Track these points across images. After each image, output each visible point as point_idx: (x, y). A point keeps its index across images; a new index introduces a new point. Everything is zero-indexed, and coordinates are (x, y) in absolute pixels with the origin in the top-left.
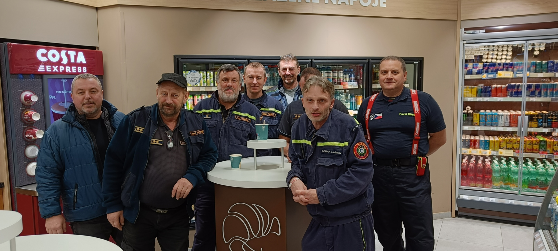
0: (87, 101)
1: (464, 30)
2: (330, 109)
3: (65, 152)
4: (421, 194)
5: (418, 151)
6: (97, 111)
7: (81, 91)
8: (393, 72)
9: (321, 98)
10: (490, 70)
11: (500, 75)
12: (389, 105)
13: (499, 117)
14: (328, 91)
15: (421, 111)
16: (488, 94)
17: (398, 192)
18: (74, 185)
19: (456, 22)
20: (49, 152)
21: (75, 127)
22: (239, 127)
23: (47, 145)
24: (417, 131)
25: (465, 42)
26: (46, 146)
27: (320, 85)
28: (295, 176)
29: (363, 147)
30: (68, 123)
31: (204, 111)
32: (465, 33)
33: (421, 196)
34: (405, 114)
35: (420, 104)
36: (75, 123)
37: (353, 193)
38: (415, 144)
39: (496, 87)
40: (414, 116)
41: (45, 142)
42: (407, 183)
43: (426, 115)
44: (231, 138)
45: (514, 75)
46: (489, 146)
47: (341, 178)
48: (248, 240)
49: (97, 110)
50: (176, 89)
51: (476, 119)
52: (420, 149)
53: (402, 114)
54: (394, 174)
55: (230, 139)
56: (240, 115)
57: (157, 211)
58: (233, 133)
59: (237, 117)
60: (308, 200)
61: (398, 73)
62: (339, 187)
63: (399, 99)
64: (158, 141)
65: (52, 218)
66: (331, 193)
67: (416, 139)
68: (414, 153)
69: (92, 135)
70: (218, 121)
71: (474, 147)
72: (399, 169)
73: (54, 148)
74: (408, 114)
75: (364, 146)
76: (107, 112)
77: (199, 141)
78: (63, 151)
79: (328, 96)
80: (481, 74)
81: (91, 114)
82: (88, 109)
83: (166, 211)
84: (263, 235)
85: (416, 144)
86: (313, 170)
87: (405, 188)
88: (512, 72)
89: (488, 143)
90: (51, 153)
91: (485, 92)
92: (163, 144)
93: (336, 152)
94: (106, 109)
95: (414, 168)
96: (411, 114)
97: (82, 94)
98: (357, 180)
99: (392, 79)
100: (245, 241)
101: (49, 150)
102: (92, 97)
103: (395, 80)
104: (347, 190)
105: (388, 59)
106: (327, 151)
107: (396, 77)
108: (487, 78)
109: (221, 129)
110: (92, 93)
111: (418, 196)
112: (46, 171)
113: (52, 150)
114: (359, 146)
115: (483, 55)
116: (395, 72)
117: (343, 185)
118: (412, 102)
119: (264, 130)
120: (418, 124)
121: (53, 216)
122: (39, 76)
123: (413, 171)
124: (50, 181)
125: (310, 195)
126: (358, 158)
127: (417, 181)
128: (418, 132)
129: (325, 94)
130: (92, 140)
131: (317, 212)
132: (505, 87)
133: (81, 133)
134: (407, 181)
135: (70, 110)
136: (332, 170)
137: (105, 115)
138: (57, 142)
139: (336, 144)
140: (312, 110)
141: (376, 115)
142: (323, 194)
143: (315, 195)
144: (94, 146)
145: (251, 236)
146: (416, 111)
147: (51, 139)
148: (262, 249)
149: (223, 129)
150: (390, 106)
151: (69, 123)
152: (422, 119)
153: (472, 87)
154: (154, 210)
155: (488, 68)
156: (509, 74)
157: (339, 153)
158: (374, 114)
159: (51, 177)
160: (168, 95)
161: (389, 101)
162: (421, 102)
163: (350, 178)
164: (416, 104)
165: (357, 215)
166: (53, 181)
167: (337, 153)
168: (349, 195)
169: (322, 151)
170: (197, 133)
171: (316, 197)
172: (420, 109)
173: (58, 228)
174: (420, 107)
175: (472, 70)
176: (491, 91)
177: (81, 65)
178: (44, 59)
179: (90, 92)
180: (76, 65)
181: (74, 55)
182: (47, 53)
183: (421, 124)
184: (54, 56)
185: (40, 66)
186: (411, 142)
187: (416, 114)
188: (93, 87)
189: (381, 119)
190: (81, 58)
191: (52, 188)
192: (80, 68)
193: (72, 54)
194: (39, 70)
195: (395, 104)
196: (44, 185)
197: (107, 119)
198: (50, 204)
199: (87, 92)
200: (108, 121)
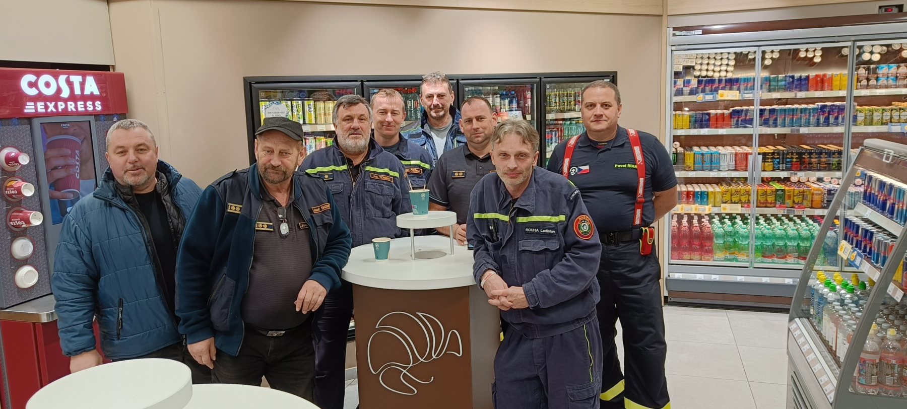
0: (132, 166)
1: (672, 30)
2: (533, 167)
3: (101, 247)
5: (642, 220)
7: (121, 150)
8: (603, 105)
9: (520, 152)
10: (708, 89)
11: (722, 95)
12: (599, 153)
13: (721, 158)
14: (530, 141)
15: (645, 161)
16: (705, 124)
17: (615, 281)
18: (116, 301)
19: (660, 17)
20: (74, 249)
21: (116, 206)
22: (377, 190)
23: (70, 238)
24: (641, 191)
25: (674, 48)
26: (69, 240)
27: (519, 133)
28: (489, 269)
29: (586, 222)
30: (103, 202)
31: (319, 169)
32: (674, 35)
33: (648, 284)
34: (624, 166)
35: (643, 151)
36: (116, 201)
37: (576, 289)
38: (637, 210)
39: (717, 114)
40: (635, 169)
41: (68, 233)
42: (628, 266)
43: (651, 165)
44: (368, 208)
45: (740, 96)
46: (707, 199)
47: (558, 268)
48: (410, 366)
49: (148, 179)
50: (287, 142)
51: (689, 161)
52: (645, 215)
53: (619, 166)
54: (610, 254)
55: (367, 210)
56: (377, 171)
57: (270, 333)
58: (370, 200)
59: (372, 175)
60: (511, 304)
61: (610, 106)
62: (556, 281)
63: (613, 144)
65: (81, 355)
66: (546, 290)
67: (640, 202)
68: (636, 223)
69: (142, 219)
70: (344, 184)
71: (688, 202)
72: (616, 247)
74: (627, 166)
75: (587, 220)
76: (165, 180)
77: (326, 221)
78: (98, 246)
79: (530, 148)
80: (695, 95)
81: (139, 185)
82: (133, 178)
83: (283, 332)
84: (434, 357)
85: (640, 210)
86: (513, 258)
87: (626, 274)
88: (738, 92)
89: (705, 194)
90: (77, 250)
91: (701, 121)
92: (273, 229)
93: (547, 231)
94: (163, 175)
95: (637, 244)
96: (632, 166)
97: (123, 154)
98: (581, 269)
99: (602, 115)
100: (404, 368)
101: (74, 246)
102: (139, 159)
103: (606, 116)
104: (568, 284)
105: (595, 86)
106: (534, 230)
107: (607, 112)
108: (703, 101)
110: (139, 151)
111: (645, 285)
112: (70, 279)
113: (80, 246)
114: (581, 221)
115: (694, 64)
116: (606, 105)
117: (562, 279)
118: (631, 147)
119: (422, 199)
120: (642, 180)
121: (83, 353)
122: (26, 121)
123: (635, 248)
124: (77, 296)
125: (515, 295)
126: (581, 239)
127: (642, 263)
128: (642, 193)
129: (526, 145)
130: (144, 228)
131: (522, 318)
132: (729, 114)
133: (125, 216)
134: (628, 263)
135: (107, 180)
136: (542, 256)
137: (163, 185)
138: (86, 232)
139: (546, 218)
140: (506, 169)
141: (580, 167)
142: (534, 293)
143: (523, 295)
144: (147, 237)
145: (416, 359)
146: (639, 161)
147: (76, 227)
148: (433, 378)
149: (354, 196)
150: (601, 154)
151: (106, 201)
152: (647, 173)
153: (682, 115)
154: (264, 333)
155: (705, 85)
156: (735, 94)
157: (552, 232)
158: (577, 167)
159: (78, 290)
160: (274, 152)
161: (599, 146)
162: (644, 147)
163: (571, 268)
164: (637, 150)
165: (581, 319)
166: (81, 296)
167: (549, 231)
168: (572, 292)
169: (527, 230)
170: (321, 209)
171: (523, 298)
172: (644, 158)
174: (644, 155)
175: (682, 88)
176: (709, 120)
177: (92, 97)
178: (33, 92)
179: (136, 150)
180: (84, 98)
181: (80, 82)
182: (36, 81)
183: (645, 180)
184: (48, 85)
185: (28, 103)
186: (633, 207)
187: (638, 166)
188: (140, 141)
189: (588, 173)
190: (92, 86)
191: (79, 307)
192: (91, 103)
193: (76, 79)
194: (26, 111)
195: (608, 151)
196: (67, 303)
197: (166, 193)
198: (77, 334)
199: (131, 151)
200: (168, 195)
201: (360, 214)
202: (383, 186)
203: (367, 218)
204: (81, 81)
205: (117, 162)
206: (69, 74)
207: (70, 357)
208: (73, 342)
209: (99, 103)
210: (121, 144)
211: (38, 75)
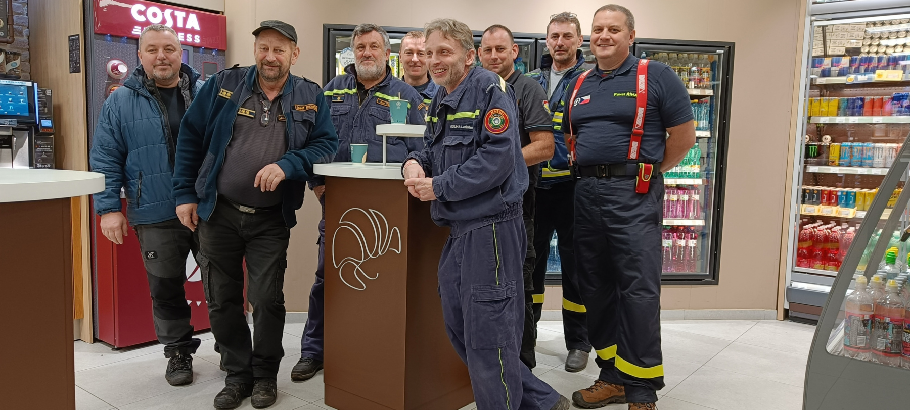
0: (160, 62)
3: (128, 127)
4: (640, 221)
5: (639, 154)
6: (173, 77)
7: (152, 48)
8: (611, 30)
9: (441, 47)
10: (863, 69)
11: (880, 76)
12: (601, 82)
13: (875, 152)
15: (648, 91)
16: (857, 111)
17: (605, 219)
18: (138, 173)
20: (107, 127)
21: (142, 96)
22: (381, 115)
24: (639, 121)
25: (814, 18)
26: (104, 120)
28: (411, 158)
29: (498, 116)
30: (133, 91)
31: (335, 91)
32: (814, 2)
33: (638, 225)
34: (623, 95)
35: (647, 80)
36: (142, 91)
38: (633, 142)
39: (873, 99)
40: (635, 98)
42: (618, 203)
43: (656, 96)
44: (368, 131)
45: (904, 77)
46: (855, 201)
47: (468, 163)
48: (362, 261)
49: (174, 75)
50: (280, 41)
51: (834, 154)
52: (644, 150)
53: (618, 95)
54: (600, 188)
55: (367, 133)
56: (386, 98)
57: (241, 208)
58: (372, 124)
59: (379, 101)
61: (619, 31)
62: (461, 174)
63: (616, 73)
64: (248, 111)
65: (108, 215)
67: (637, 134)
68: (631, 157)
69: (162, 107)
70: (352, 106)
71: (829, 203)
72: (607, 181)
73: (114, 123)
74: (626, 95)
75: (501, 113)
76: (187, 79)
78: (125, 126)
80: (845, 76)
81: (166, 79)
82: (161, 72)
83: (253, 211)
84: (380, 253)
85: (637, 143)
86: (439, 154)
87: (614, 211)
88: (902, 71)
89: (852, 196)
90: (110, 128)
91: (855, 107)
92: (255, 116)
94: (186, 75)
95: (632, 181)
96: (632, 95)
97: (153, 52)
99: (608, 40)
100: (358, 263)
101: (107, 125)
102: (167, 57)
103: (613, 41)
104: (471, 178)
105: (605, 9)
106: (456, 127)
107: (616, 36)
108: (855, 82)
109: (356, 117)
110: (167, 51)
111: (634, 224)
112: (103, 151)
113: (112, 125)
114: (494, 115)
116: (615, 30)
117: (467, 172)
118: (636, 75)
119: (398, 108)
120: (641, 111)
121: (111, 213)
122: (133, 41)
123: (630, 185)
124: (107, 166)
127: (636, 202)
128: (641, 124)
130: (163, 114)
131: (439, 214)
132: (890, 99)
133: (148, 103)
134: (618, 200)
135: (137, 74)
136: (459, 152)
137: (184, 83)
138: (117, 114)
139: (468, 114)
141: (583, 98)
142: (440, 183)
144: (165, 123)
145: (366, 256)
146: (641, 90)
147: (110, 110)
148: (378, 274)
149: (358, 117)
150: (603, 83)
151: (135, 91)
152: (649, 102)
153: (829, 99)
154: (236, 206)
155: (860, 65)
156: (897, 74)
157: (470, 128)
158: (580, 97)
159: (109, 161)
160: (269, 49)
161: (604, 75)
162: (651, 76)
163: (477, 161)
164: (642, 79)
165: (490, 216)
166: (111, 166)
167: (466, 127)
169: (451, 126)
170: (305, 108)
171: (430, 188)
172: (647, 86)
173: (115, 228)
174: (647, 84)
175: (830, 68)
176: (862, 106)
177: (193, 32)
178: (141, 19)
179: (164, 49)
180: (185, 31)
181: (183, 17)
182: (145, 11)
183: (646, 110)
184: (155, 15)
185: (136, 27)
186: (628, 139)
187: (639, 95)
188: (169, 43)
189: (588, 103)
190: (193, 22)
191: (109, 175)
192: (191, 36)
193: (180, 14)
194: (133, 32)
195: (611, 80)
196: (99, 170)
197: (186, 89)
198: (106, 196)
199: (161, 50)
200: (188, 91)
201: (361, 135)
202: (387, 112)
203: (366, 140)
204: (184, 16)
205: (146, 58)
206: (175, 9)
207: (101, 216)
208: (102, 202)
210: (152, 43)
211: (147, 6)
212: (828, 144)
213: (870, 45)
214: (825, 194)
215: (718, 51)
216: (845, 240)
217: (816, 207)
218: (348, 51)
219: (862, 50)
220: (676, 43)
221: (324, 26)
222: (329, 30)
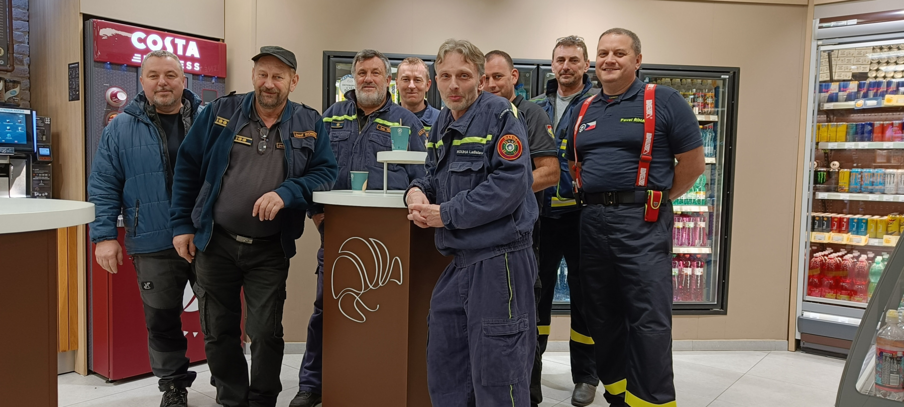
0: (161, 88)
1: (818, 22)
2: (479, 91)
3: (126, 154)
4: (650, 251)
5: (648, 181)
6: (175, 103)
7: (153, 74)
8: (617, 54)
9: (462, 71)
10: (871, 94)
11: (889, 101)
12: (607, 107)
13: (886, 178)
14: (473, 61)
15: (655, 115)
16: (866, 137)
17: (613, 248)
18: (135, 201)
19: (805, 8)
20: (106, 153)
21: (142, 122)
22: (381, 141)
23: (103, 143)
24: (647, 147)
25: (820, 43)
26: (103, 146)
27: (460, 52)
28: (414, 186)
29: (513, 142)
30: (134, 117)
31: (334, 117)
32: (820, 28)
33: (648, 254)
34: (630, 120)
35: (655, 105)
36: (143, 118)
38: (642, 169)
39: (883, 124)
40: (643, 123)
41: (102, 140)
42: (626, 232)
43: (664, 121)
44: (368, 157)
46: (866, 229)
47: (478, 189)
48: (362, 292)
49: (175, 101)
50: (280, 68)
51: (843, 181)
52: (653, 176)
53: (625, 120)
54: (607, 216)
55: (367, 159)
56: (387, 124)
57: (239, 238)
58: (372, 149)
59: (379, 127)
61: (625, 55)
62: (471, 200)
63: (623, 98)
64: (245, 139)
65: (103, 243)
67: (645, 160)
68: (640, 184)
69: (162, 134)
70: (351, 132)
71: (840, 230)
72: (615, 209)
73: (112, 149)
74: (633, 120)
75: (515, 140)
76: (189, 106)
78: (123, 153)
79: (473, 68)
80: (854, 100)
81: (166, 106)
82: (162, 98)
83: (251, 241)
84: (380, 284)
85: (645, 169)
87: (623, 240)
89: (864, 223)
90: (108, 155)
91: (862, 132)
92: (252, 144)
93: (475, 152)
94: (189, 101)
95: (641, 208)
96: (639, 120)
97: (155, 78)
99: (613, 64)
100: (358, 294)
101: (106, 151)
102: (168, 84)
103: (619, 64)
104: (482, 205)
105: (610, 33)
106: (464, 152)
107: (621, 60)
108: (864, 107)
109: (355, 143)
110: (169, 77)
111: (644, 254)
112: (100, 178)
113: (110, 152)
114: (507, 141)
115: (868, 71)
116: (620, 54)
117: (477, 198)
118: (644, 101)
119: (400, 134)
120: (649, 136)
121: (105, 241)
123: (638, 213)
124: (104, 192)
125: (430, 211)
126: (504, 160)
127: (645, 230)
128: (649, 149)
129: (468, 64)
130: (162, 141)
131: (444, 242)
132: (899, 124)
133: (149, 132)
134: (627, 228)
135: (138, 100)
136: (467, 178)
137: (186, 110)
138: (116, 140)
139: (477, 139)
140: (448, 90)
141: (588, 124)
142: (448, 210)
143: (437, 211)
144: (163, 149)
145: (367, 286)
146: (648, 115)
147: (109, 136)
148: (378, 306)
149: (358, 143)
150: (609, 109)
151: (136, 117)
152: (657, 128)
153: (837, 125)
154: (234, 237)
155: (868, 90)
157: (480, 153)
158: (586, 123)
159: (106, 187)
160: (268, 75)
161: (609, 100)
162: (658, 101)
163: (488, 187)
164: (649, 104)
165: (502, 246)
166: (108, 193)
167: (477, 153)
169: (458, 152)
170: (304, 135)
171: (437, 215)
172: (655, 112)
173: (109, 257)
174: (655, 109)
175: (837, 93)
176: (871, 132)
177: (193, 59)
178: (141, 46)
179: (166, 75)
180: (185, 58)
181: (183, 45)
182: (146, 38)
183: (654, 136)
184: (155, 43)
185: (135, 55)
186: (636, 166)
187: (647, 120)
188: (170, 69)
189: (594, 129)
190: (193, 50)
191: (106, 202)
192: (191, 63)
193: (180, 42)
194: (133, 60)
195: (617, 106)
196: (96, 197)
197: (188, 116)
198: (101, 223)
199: (162, 76)
200: (190, 118)
201: (361, 162)
202: (387, 138)
203: (366, 166)
204: (185, 44)
205: (147, 84)
206: (175, 37)
208: (97, 230)
209: (198, 64)
210: (153, 69)
212: (837, 170)
213: (877, 70)
214: (835, 221)
215: (722, 76)
216: (858, 269)
217: (826, 234)
218: (348, 78)
219: (869, 75)
220: (680, 69)
221: (324, 53)
222: (329, 57)
